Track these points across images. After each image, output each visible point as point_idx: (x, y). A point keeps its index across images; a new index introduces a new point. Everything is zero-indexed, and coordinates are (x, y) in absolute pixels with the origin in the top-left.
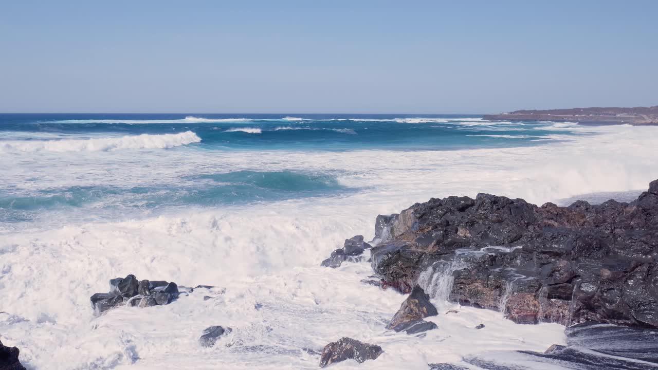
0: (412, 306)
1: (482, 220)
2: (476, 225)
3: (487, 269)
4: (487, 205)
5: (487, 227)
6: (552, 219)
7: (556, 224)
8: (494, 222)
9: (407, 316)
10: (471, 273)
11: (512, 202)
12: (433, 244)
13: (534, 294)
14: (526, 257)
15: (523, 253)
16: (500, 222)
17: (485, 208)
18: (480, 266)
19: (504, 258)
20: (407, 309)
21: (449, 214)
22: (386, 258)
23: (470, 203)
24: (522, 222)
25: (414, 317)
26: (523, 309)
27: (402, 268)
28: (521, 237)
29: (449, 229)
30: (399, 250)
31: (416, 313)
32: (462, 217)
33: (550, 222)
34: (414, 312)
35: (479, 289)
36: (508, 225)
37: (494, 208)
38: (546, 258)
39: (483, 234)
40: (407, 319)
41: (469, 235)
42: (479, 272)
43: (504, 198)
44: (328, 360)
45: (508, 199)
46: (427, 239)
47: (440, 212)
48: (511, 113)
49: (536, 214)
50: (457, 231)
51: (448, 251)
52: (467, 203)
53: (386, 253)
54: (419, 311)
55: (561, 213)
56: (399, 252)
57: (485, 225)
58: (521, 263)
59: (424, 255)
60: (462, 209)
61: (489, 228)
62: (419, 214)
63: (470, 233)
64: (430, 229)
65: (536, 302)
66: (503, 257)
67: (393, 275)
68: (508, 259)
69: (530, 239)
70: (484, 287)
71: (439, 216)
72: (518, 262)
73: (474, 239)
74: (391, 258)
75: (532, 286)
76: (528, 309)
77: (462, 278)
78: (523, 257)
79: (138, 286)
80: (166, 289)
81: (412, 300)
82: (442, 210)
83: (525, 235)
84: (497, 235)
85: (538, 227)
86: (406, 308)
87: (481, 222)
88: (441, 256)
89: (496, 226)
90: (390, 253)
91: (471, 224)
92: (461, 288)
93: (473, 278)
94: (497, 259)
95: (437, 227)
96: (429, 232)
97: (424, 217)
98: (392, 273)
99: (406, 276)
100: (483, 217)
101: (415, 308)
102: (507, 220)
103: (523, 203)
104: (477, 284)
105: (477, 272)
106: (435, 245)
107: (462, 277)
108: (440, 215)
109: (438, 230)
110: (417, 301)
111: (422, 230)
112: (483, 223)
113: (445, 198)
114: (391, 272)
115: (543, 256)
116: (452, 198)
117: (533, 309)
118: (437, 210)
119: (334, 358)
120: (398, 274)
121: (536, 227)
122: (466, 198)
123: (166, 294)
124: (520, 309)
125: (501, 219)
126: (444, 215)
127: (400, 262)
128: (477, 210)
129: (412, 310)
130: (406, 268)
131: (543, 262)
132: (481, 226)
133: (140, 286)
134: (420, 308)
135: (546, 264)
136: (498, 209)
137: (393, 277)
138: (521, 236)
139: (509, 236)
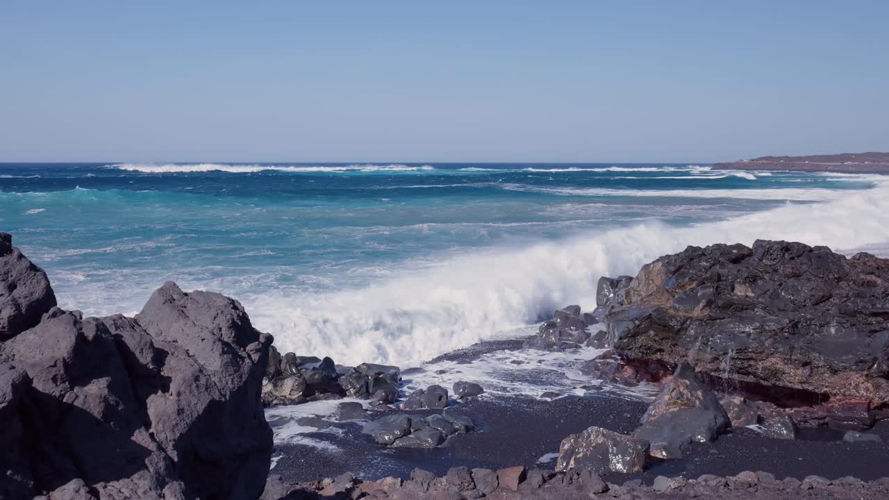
0: (682, 389)
1: (768, 275)
2: (760, 282)
3: (787, 338)
4: (776, 253)
5: (778, 283)
6: (872, 273)
7: (879, 281)
8: (788, 277)
9: (675, 403)
10: (763, 345)
11: (811, 250)
12: (701, 305)
13: (865, 373)
14: (845, 323)
15: (838, 317)
16: (797, 276)
17: (774, 257)
18: (776, 334)
19: (810, 325)
20: (674, 394)
21: (717, 267)
22: (631, 326)
23: (746, 252)
24: (831, 276)
25: (685, 405)
26: (850, 395)
27: (655, 341)
28: (831, 298)
29: (722, 286)
30: (650, 314)
31: (688, 399)
32: (739, 271)
33: (869, 278)
34: (685, 397)
35: (778, 366)
36: (809, 280)
37: (786, 257)
38: (878, 322)
39: (772, 294)
40: (675, 407)
41: (751, 294)
42: (776, 343)
43: (798, 244)
44: (570, 459)
45: (805, 246)
46: (691, 299)
47: (705, 263)
48: (753, 160)
49: (847, 267)
50: (733, 289)
51: (725, 316)
52: (742, 252)
53: (631, 318)
54: (692, 395)
55: (883, 266)
56: (650, 316)
57: (774, 281)
58: (836, 331)
59: (689, 321)
60: (736, 260)
61: (781, 285)
62: (674, 266)
63: (753, 292)
64: (694, 285)
65: (869, 384)
66: (808, 322)
67: (641, 350)
68: (816, 325)
69: (845, 299)
70: (786, 364)
71: (703, 270)
72: (833, 330)
73: (760, 300)
74: (638, 326)
75: (861, 362)
76: (858, 394)
77: (750, 352)
78: (840, 323)
79: (280, 361)
80: (320, 366)
81: (680, 380)
82: (707, 262)
83: (837, 294)
84: (793, 295)
85: (854, 283)
86: (673, 391)
87: (767, 277)
88: (715, 321)
89: (791, 281)
90: (637, 319)
91: (752, 280)
92: (750, 366)
93: (767, 351)
94: (800, 326)
95: (704, 283)
96: (692, 290)
97: (683, 270)
98: (641, 347)
99: (661, 350)
100: (771, 270)
101: (685, 391)
102: (808, 273)
103: (827, 251)
104: (774, 360)
105: (773, 343)
106: (704, 307)
107: (750, 350)
108: (705, 269)
109: (705, 288)
110: (688, 382)
111: (682, 287)
112: (770, 279)
113: (708, 246)
114: (638, 345)
115: (873, 320)
116: (718, 247)
117: (865, 394)
118: (700, 262)
119: (578, 456)
120: (649, 348)
121: (851, 283)
122: (739, 247)
123: (320, 371)
124: (844, 395)
125: (798, 272)
126: (710, 268)
127: (652, 333)
128: (761, 260)
129: (681, 394)
130: (662, 339)
131: (873, 328)
132: (767, 283)
133: (284, 361)
134: (693, 392)
135: (878, 331)
136: (793, 258)
137: (643, 353)
138: (831, 296)
139: (812, 296)
